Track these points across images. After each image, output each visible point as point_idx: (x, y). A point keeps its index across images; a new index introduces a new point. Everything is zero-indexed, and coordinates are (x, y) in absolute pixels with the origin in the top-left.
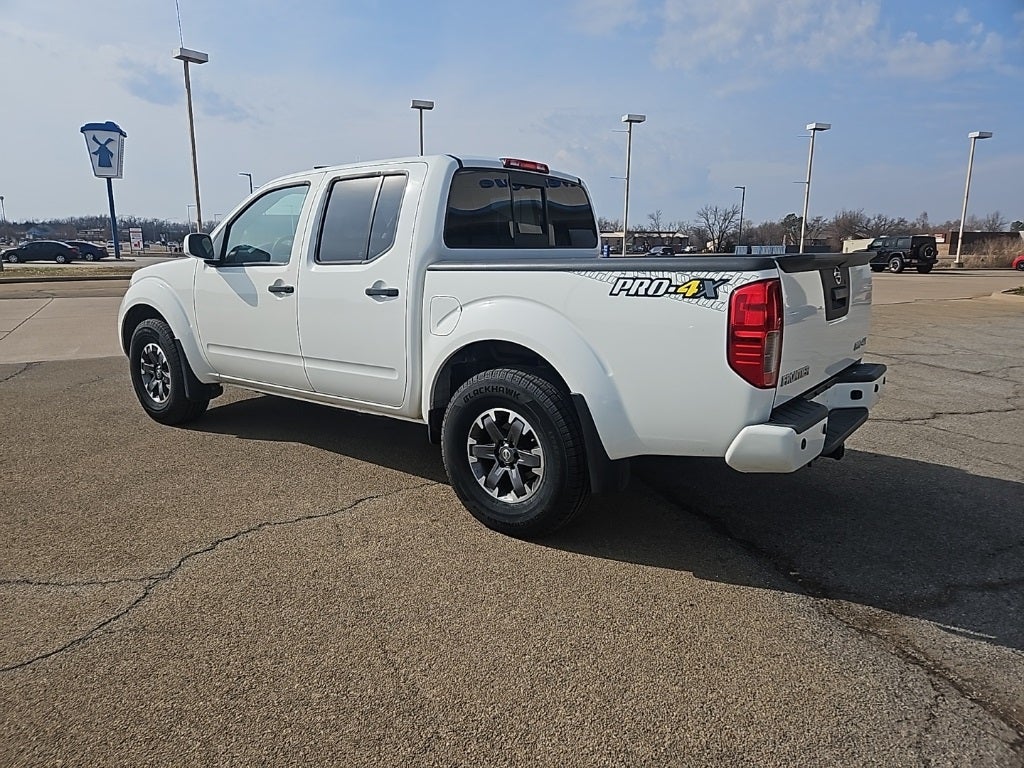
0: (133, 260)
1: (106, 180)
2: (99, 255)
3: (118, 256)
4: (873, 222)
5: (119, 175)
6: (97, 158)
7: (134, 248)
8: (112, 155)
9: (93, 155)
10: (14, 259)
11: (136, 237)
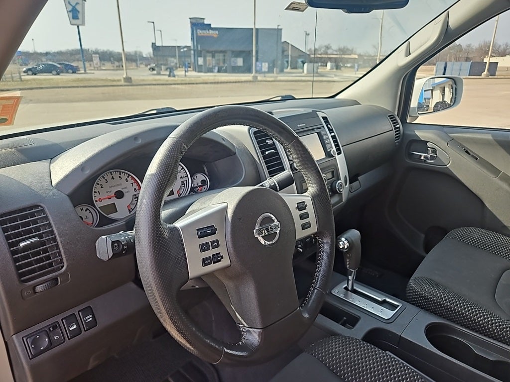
0: (93, 73)
1: (76, 27)
2: (75, 70)
3: (85, 71)
4: (503, 47)
5: (83, 24)
6: (71, 14)
7: (96, 66)
8: (79, 12)
9: (69, 13)
10: (30, 72)
11: (96, 60)
